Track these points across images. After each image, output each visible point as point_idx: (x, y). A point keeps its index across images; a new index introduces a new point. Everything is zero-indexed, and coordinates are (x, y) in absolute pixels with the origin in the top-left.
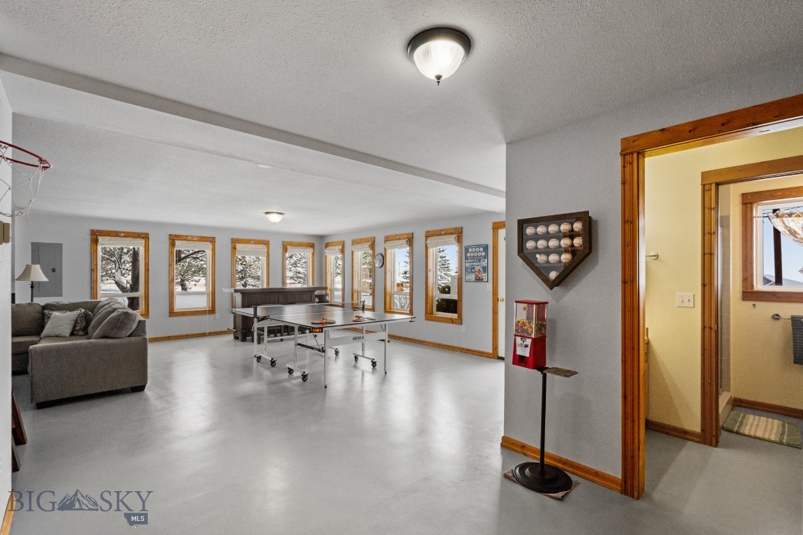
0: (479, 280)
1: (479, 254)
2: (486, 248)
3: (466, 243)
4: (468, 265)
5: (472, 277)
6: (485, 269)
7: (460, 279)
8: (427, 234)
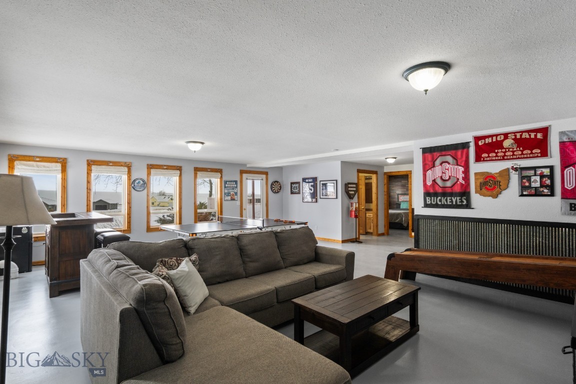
0: (233, 199)
1: (233, 186)
2: (236, 182)
3: (224, 179)
4: (226, 191)
5: (229, 198)
6: (236, 194)
7: (221, 199)
8: (197, 170)
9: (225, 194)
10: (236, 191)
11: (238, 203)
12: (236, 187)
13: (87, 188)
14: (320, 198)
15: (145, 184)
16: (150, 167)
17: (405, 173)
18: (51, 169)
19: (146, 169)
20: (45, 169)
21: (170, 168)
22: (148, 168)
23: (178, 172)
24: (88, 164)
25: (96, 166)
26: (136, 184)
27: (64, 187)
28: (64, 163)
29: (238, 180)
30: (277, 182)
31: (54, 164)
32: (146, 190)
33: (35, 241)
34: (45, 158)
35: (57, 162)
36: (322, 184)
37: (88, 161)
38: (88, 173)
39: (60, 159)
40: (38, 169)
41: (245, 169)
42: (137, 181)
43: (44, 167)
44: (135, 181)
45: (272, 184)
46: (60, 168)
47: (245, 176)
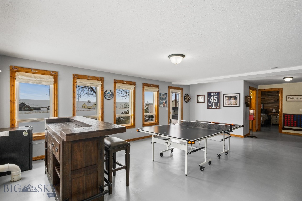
0: (164, 106)
1: (164, 97)
2: (166, 94)
4: (161, 100)
5: (162, 105)
6: (166, 102)
7: (158, 106)
8: (144, 85)
9: (160, 102)
10: (166, 100)
11: (167, 109)
12: (166, 98)
13: (73, 97)
14: (223, 106)
15: (113, 95)
16: (116, 82)
17: (278, 90)
18: (46, 80)
19: (113, 83)
20: (41, 80)
21: (128, 83)
22: (114, 82)
23: (134, 86)
24: (73, 77)
25: (79, 79)
26: (106, 94)
27: (56, 95)
28: (55, 76)
29: (167, 92)
30: (188, 95)
31: (48, 76)
32: (113, 99)
33: (34, 140)
34: (40, 71)
35: (51, 75)
36: (226, 96)
37: (73, 75)
38: (73, 85)
39: (52, 72)
40: (35, 79)
41: (171, 85)
42: (107, 92)
43: (40, 78)
44: (106, 91)
45: (185, 97)
46: (53, 80)
47: (171, 90)
